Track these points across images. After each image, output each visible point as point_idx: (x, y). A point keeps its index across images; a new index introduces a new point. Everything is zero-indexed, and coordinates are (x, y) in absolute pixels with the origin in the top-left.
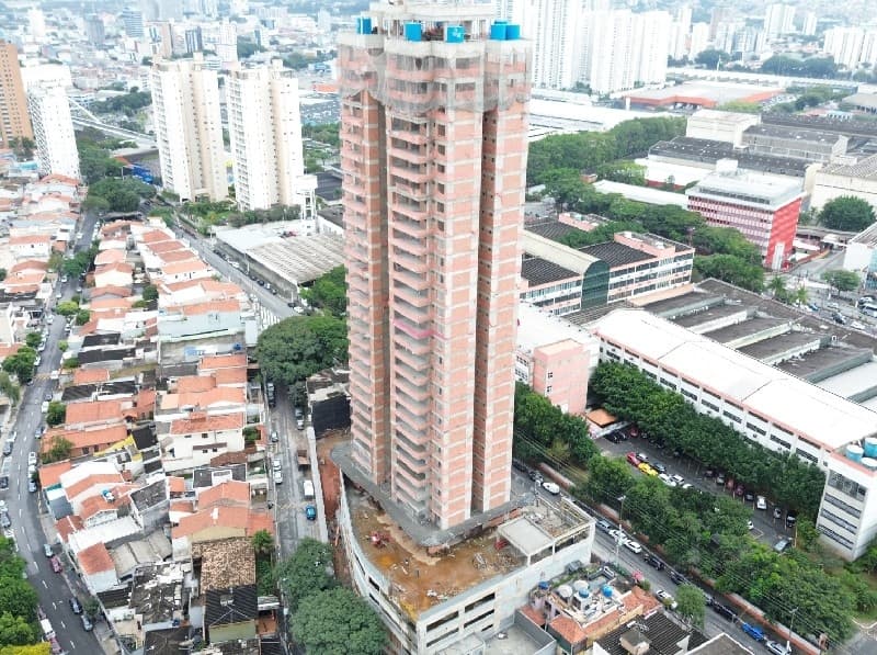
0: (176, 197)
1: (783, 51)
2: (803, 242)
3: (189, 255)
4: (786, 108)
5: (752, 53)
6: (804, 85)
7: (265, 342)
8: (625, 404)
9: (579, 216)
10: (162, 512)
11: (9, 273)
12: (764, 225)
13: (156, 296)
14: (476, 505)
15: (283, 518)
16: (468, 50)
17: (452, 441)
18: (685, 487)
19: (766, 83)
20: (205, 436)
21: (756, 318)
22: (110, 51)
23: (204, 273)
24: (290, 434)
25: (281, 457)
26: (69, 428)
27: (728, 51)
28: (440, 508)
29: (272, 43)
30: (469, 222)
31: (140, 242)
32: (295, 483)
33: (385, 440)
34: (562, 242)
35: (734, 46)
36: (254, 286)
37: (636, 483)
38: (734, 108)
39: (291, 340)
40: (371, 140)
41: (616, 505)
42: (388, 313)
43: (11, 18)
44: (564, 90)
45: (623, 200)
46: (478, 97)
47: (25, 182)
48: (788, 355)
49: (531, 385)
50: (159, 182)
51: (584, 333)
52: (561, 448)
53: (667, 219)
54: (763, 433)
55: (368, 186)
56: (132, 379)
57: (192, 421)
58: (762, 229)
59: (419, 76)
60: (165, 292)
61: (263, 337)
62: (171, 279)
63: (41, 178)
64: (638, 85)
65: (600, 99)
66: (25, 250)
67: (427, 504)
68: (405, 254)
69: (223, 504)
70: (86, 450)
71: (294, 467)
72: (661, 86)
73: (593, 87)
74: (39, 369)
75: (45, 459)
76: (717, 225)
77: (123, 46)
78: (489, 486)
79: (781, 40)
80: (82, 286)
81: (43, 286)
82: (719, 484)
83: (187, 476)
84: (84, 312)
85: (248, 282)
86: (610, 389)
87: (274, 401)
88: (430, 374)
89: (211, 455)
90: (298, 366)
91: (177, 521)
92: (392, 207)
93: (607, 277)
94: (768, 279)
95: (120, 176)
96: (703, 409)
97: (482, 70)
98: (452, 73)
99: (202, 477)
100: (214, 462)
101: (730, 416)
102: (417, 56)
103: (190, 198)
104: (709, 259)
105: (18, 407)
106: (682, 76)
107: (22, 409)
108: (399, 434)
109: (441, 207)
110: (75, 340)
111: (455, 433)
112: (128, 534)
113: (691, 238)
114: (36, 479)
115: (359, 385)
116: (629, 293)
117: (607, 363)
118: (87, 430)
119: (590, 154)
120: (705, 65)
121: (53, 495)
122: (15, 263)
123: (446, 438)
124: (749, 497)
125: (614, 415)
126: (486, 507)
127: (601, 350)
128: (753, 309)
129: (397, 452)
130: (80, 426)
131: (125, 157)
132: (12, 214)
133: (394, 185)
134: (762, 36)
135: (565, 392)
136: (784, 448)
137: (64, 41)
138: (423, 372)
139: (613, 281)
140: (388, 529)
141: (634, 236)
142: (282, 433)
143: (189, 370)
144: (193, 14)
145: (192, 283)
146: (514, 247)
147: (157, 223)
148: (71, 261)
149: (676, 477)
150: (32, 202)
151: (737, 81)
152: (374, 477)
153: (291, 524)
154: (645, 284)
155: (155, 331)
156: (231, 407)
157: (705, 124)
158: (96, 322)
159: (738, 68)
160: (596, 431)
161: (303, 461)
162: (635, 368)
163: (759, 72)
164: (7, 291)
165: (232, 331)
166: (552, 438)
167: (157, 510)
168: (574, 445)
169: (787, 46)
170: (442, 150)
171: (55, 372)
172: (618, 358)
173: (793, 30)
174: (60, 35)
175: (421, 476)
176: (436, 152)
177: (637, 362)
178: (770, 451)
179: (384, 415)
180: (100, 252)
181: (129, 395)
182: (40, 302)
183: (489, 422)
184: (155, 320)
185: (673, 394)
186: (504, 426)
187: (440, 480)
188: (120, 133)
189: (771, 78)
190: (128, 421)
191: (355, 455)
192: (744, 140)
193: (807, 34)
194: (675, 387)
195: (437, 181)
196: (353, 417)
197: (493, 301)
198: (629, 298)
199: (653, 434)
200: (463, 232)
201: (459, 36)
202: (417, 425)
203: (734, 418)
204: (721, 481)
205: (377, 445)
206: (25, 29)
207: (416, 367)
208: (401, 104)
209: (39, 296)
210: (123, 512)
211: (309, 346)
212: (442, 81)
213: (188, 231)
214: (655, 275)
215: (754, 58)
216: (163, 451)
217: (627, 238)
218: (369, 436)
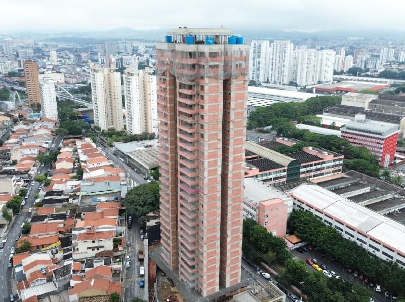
0: (99, 129)
1: (389, 68)
2: (400, 154)
3: (101, 154)
4: (390, 92)
5: (374, 69)
6: (399, 83)
7: (128, 196)
8: (306, 232)
9: (286, 139)
10: (68, 280)
11: (18, 162)
12: (379, 145)
13: (82, 173)
14: (222, 284)
15: (127, 286)
16: (215, 48)
17: (208, 249)
18: (337, 277)
19: (381, 82)
20: (94, 242)
21: (375, 190)
22: (83, 68)
23: (106, 163)
24: (136, 242)
25: (130, 254)
26: (32, 236)
27: (363, 68)
28: (202, 285)
29: (154, 65)
30: (217, 134)
31: (79, 149)
32: (136, 267)
33: (176, 247)
34: (277, 151)
35: (365, 66)
36: (129, 170)
37: (310, 275)
38: (365, 92)
39: (141, 195)
40: (170, 94)
41: (299, 287)
42: (177, 181)
43: (43, 54)
44: (284, 84)
45: (310, 132)
46: (221, 72)
47: (33, 122)
48: (392, 210)
49: (257, 221)
50: (93, 122)
51: (285, 196)
52: (271, 255)
53: (331, 142)
54: (378, 250)
55: (169, 117)
56: (65, 212)
57: (88, 234)
58: (379, 148)
59: (191, 61)
60: (87, 172)
61: (129, 193)
62: (91, 166)
63: (41, 120)
64: (319, 82)
65: (301, 89)
66: (27, 152)
67: (196, 282)
68: (185, 150)
69: (97, 277)
70: (38, 247)
71: (136, 259)
72: (331, 83)
73: (298, 83)
74: (24, 207)
75: (18, 251)
76: (356, 145)
77: (89, 66)
78: (229, 274)
79: (388, 64)
80: (51, 169)
81: (32, 168)
82: (355, 277)
83: (83, 262)
84: (49, 180)
85: (126, 167)
86: (298, 224)
87: (131, 225)
88: (197, 213)
89: (96, 251)
90: (144, 208)
91: (73, 285)
92: (179, 127)
93: (299, 168)
94: (381, 172)
95: (76, 119)
96: (346, 237)
97: (223, 59)
98: (207, 60)
99: (89, 263)
100: (97, 255)
101: (360, 240)
102: (190, 51)
103: (106, 130)
104: (351, 161)
105: (11, 225)
106: (340, 78)
107: (13, 226)
108: (182, 244)
109: (202, 127)
110: (42, 193)
111: (210, 245)
112: (50, 291)
113: (342, 151)
114: (12, 261)
115: (165, 218)
116: (310, 177)
117: (297, 211)
118: (39, 237)
119: (294, 112)
120: (351, 74)
121: (18, 270)
122: (22, 158)
123: (205, 246)
124: (372, 285)
125: (300, 238)
126: (228, 285)
127: (294, 204)
128: (373, 186)
129: (181, 254)
130: (37, 235)
131: (80, 112)
132: (25, 136)
133: (180, 116)
134: (379, 61)
135: (275, 225)
136: (390, 259)
137: (64, 64)
138: (194, 212)
139: (302, 170)
140: (176, 295)
141: (313, 149)
142: (133, 242)
143: (92, 209)
144: (121, 53)
145: (100, 168)
146: (241, 148)
147: (88, 140)
148: (47, 157)
149: (332, 272)
150: (34, 130)
151: (367, 81)
152: (171, 267)
153: (131, 289)
154: (318, 172)
155: (79, 190)
156: (109, 228)
157: (350, 99)
158: (53, 185)
159: (368, 76)
160: (290, 246)
161: (141, 257)
162: (311, 214)
163: (377, 77)
164: (16, 170)
165: (116, 191)
166: (267, 249)
167: (65, 279)
168: (278, 253)
169: (391, 66)
170: (202, 97)
171: (31, 208)
172: (303, 209)
173: (394, 59)
174: (63, 61)
175: (193, 267)
176: (200, 99)
177: (312, 211)
178: (382, 260)
179: (176, 233)
180: (60, 153)
181: (62, 221)
182: (29, 175)
183: (229, 239)
184: (79, 185)
185: (331, 228)
186: (237, 242)
187: (202, 270)
188: (81, 102)
189: (384, 80)
190: (60, 233)
191: (162, 255)
192: (370, 106)
193: (401, 61)
194: (331, 224)
195: (200, 114)
196: (162, 235)
197: (230, 175)
198: (311, 179)
199: (320, 248)
200: (214, 139)
201: (211, 41)
202: (190, 240)
203: (363, 242)
204: (356, 275)
205: (173, 250)
206: (48, 59)
207: (190, 209)
208: (183, 75)
209: (30, 172)
210: (50, 280)
211: (149, 198)
212: (202, 63)
213: (103, 144)
214: (324, 168)
215: (375, 71)
216: (74, 249)
217: (310, 150)
218: (169, 245)
